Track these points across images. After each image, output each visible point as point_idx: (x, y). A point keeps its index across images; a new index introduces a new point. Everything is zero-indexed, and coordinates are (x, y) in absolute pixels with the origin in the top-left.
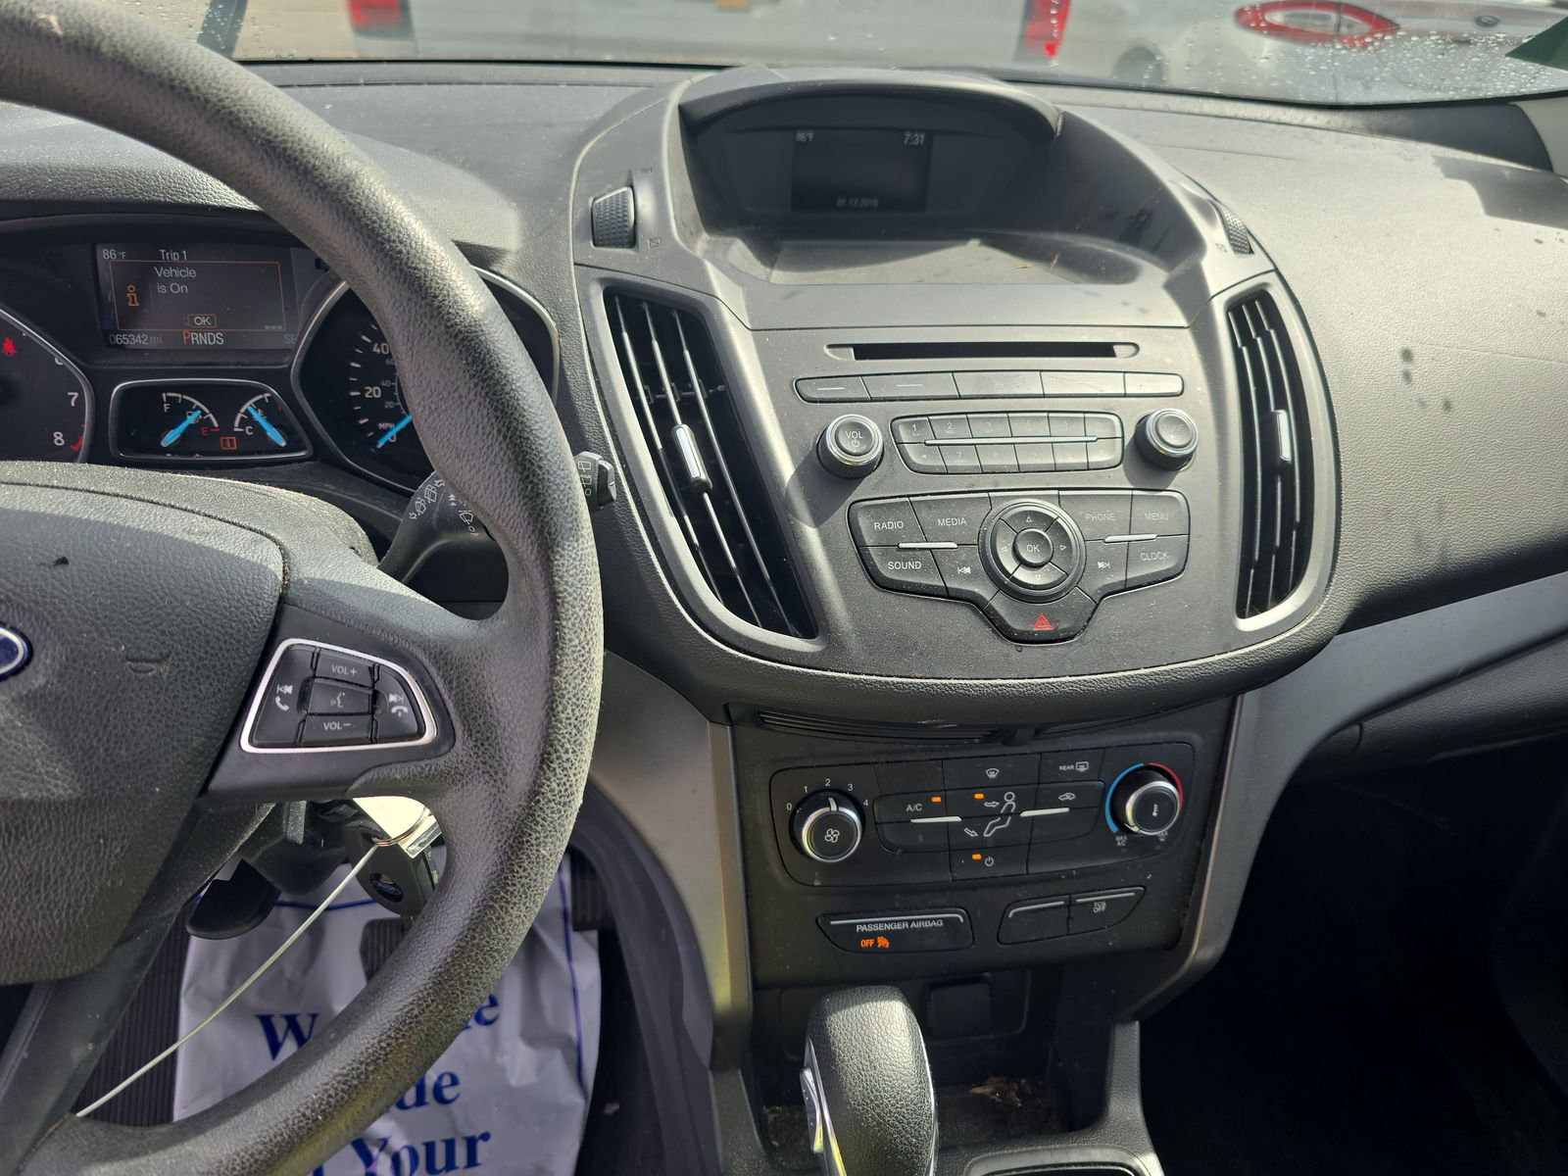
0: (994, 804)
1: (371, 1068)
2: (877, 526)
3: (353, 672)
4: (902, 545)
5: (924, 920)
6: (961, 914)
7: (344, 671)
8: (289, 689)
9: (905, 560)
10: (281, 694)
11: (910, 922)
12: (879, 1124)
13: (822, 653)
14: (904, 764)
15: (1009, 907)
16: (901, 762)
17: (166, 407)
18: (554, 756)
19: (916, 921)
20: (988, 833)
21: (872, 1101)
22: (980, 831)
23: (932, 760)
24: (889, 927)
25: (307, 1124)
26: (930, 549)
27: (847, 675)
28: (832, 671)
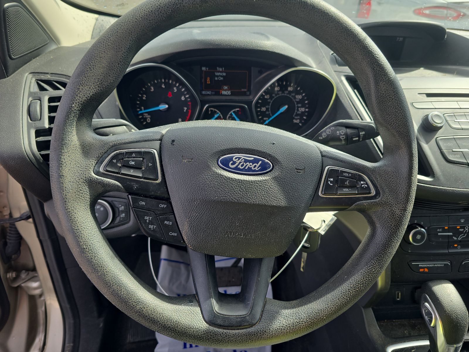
0: (462, 230)
1: (362, 286)
2: (445, 144)
3: (350, 175)
4: (453, 150)
5: (438, 264)
6: (449, 262)
7: (347, 175)
8: (332, 179)
9: (455, 155)
10: (330, 181)
11: (434, 264)
12: (456, 318)
13: (432, 181)
14: (438, 217)
15: (463, 261)
16: (437, 216)
17: (210, 112)
18: (411, 200)
19: (436, 264)
20: (460, 238)
21: (453, 311)
22: (457, 238)
23: (446, 216)
24: (428, 265)
25: (345, 300)
26: (462, 151)
27: (441, 187)
28: (436, 186)
